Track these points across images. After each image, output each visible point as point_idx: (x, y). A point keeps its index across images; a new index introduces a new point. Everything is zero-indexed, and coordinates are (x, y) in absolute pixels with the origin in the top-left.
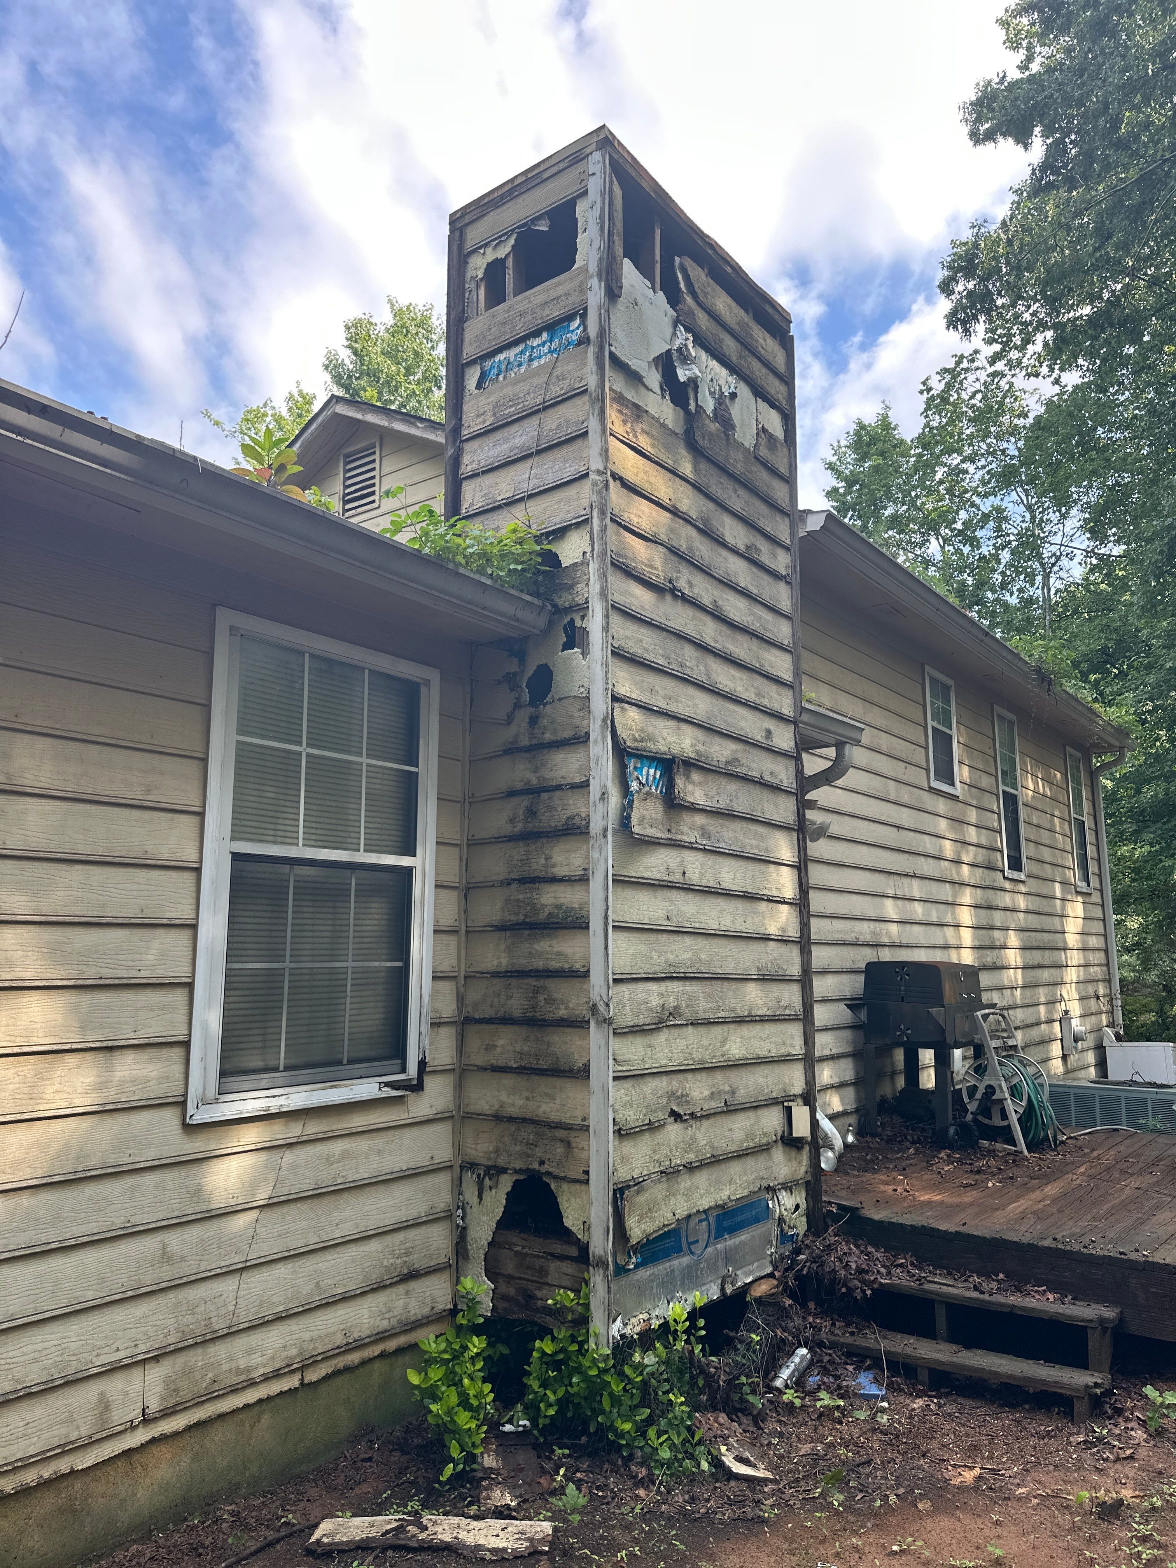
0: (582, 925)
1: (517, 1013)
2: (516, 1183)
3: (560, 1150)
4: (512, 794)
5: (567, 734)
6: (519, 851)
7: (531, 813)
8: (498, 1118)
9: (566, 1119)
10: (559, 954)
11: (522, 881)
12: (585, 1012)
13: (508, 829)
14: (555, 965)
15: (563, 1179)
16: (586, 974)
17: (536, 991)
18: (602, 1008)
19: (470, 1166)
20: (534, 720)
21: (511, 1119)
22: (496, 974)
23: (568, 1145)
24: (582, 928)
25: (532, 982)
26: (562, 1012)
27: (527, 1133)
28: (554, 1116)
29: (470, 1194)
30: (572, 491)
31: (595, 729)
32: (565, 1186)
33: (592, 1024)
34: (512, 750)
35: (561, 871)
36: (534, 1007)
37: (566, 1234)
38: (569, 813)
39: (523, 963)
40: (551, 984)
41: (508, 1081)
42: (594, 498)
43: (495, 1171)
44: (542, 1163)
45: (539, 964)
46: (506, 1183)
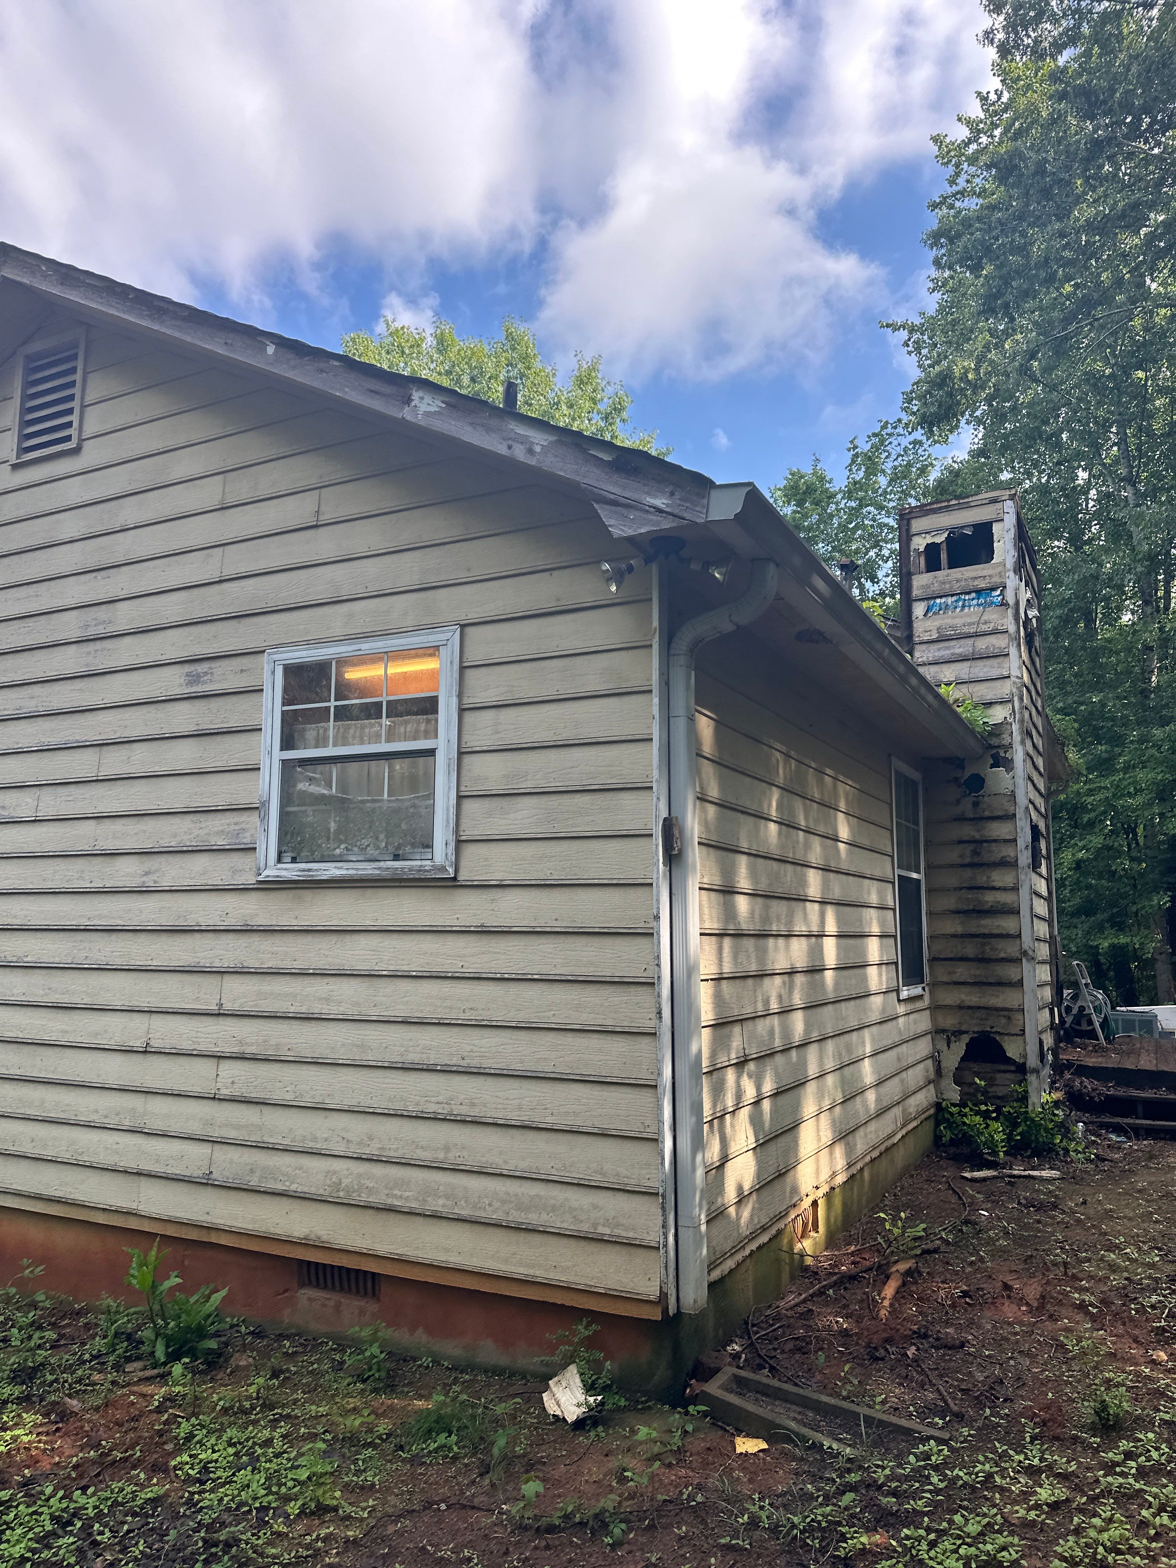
0: (1015, 912)
1: (971, 956)
2: (972, 1039)
3: (1003, 1021)
4: (960, 842)
5: (1000, 814)
6: (968, 873)
7: (976, 853)
8: (960, 1007)
9: (1008, 1006)
10: (998, 926)
11: (970, 888)
12: (1018, 955)
13: (959, 861)
14: (995, 931)
15: (1007, 1034)
16: (1019, 936)
17: (984, 945)
18: (1031, 953)
19: (943, 1031)
20: (976, 804)
21: (969, 1008)
22: (954, 936)
23: (1009, 1018)
24: (1013, 913)
25: (980, 940)
26: (1003, 955)
27: (979, 1014)
28: (999, 1005)
29: (942, 1045)
30: (998, 684)
31: (1020, 813)
32: (1006, 1038)
33: (1024, 960)
34: (961, 819)
35: (997, 884)
36: (983, 953)
37: (1009, 1061)
38: (1002, 854)
39: (974, 930)
40: (993, 940)
41: (967, 989)
42: (1014, 690)
43: (958, 1033)
44: (992, 1027)
45: (986, 931)
46: (966, 1039)
